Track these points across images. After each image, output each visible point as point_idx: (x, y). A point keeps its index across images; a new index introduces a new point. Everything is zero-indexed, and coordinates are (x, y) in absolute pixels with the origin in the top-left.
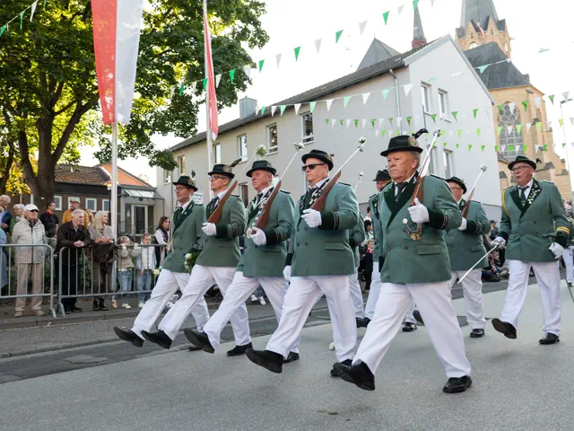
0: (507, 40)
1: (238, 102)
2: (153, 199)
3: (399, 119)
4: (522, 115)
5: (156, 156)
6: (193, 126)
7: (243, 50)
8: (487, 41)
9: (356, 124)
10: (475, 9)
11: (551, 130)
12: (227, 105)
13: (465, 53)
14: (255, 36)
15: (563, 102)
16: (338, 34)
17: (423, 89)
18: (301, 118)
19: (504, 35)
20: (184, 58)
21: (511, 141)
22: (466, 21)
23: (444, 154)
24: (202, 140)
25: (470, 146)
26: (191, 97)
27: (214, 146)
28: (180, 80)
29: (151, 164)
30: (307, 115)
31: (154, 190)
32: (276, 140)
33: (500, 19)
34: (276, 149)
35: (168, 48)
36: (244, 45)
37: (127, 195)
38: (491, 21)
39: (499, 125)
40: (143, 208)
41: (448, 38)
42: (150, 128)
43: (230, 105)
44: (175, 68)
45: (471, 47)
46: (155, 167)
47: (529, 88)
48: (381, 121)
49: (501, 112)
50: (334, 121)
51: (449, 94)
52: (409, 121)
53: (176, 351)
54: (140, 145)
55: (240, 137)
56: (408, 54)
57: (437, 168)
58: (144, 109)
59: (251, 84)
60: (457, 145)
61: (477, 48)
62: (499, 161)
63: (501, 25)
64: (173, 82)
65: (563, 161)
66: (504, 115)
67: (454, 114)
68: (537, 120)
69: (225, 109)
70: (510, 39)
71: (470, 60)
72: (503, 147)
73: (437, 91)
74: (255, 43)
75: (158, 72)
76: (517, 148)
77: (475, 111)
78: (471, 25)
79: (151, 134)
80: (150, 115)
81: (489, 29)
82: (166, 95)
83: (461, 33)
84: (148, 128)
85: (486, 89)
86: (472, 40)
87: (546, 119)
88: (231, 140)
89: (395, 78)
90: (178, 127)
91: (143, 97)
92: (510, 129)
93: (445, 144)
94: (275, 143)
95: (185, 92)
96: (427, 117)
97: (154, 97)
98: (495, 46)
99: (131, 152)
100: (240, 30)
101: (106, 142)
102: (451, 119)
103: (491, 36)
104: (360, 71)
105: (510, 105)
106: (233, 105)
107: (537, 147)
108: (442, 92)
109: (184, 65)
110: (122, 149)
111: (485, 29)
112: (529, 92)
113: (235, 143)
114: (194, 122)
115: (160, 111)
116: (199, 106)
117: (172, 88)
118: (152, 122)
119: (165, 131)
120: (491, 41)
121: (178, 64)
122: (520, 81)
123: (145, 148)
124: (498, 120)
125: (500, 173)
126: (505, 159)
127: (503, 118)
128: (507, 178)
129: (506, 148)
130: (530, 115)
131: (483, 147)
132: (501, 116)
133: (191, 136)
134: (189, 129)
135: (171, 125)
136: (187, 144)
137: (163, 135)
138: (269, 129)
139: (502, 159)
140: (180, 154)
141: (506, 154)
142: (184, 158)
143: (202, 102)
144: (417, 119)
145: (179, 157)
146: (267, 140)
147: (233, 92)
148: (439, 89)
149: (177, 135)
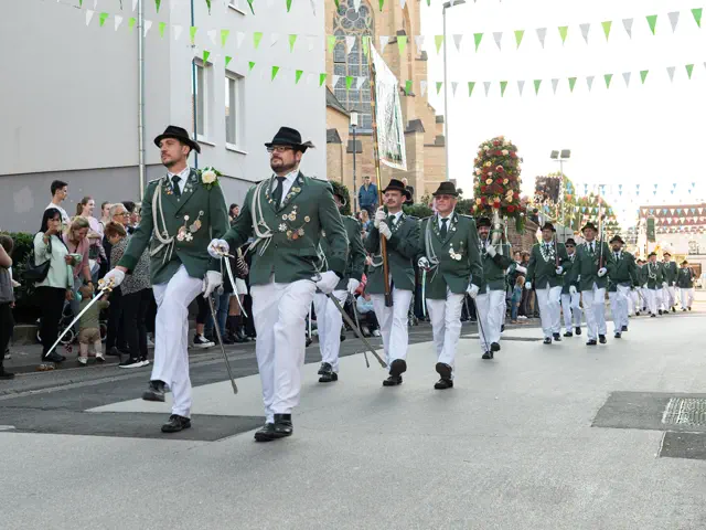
4: (377, 21)
11: (424, 57)
21: (354, 71)
23: (227, 80)
25: (275, 69)
39: (334, 35)
49: (340, 11)
57: (210, 117)
60: (251, 64)
65: (439, 120)
66: (346, 16)
68: (402, 33)
72: (336, 78)
76: (361, 80)
87: (418, 33)
92: (350, 41)
93: (228, 59)
102: (245, 10)
124: (335, 25)
125: (328, 132)
126: (340, 105)
127: (344, 22)
128: (340, 142)
129: (342, 82)
130: (392, 23)
131: (299, 73)
132: (341, 18)
139: (335, 104)
141: (342, 94)
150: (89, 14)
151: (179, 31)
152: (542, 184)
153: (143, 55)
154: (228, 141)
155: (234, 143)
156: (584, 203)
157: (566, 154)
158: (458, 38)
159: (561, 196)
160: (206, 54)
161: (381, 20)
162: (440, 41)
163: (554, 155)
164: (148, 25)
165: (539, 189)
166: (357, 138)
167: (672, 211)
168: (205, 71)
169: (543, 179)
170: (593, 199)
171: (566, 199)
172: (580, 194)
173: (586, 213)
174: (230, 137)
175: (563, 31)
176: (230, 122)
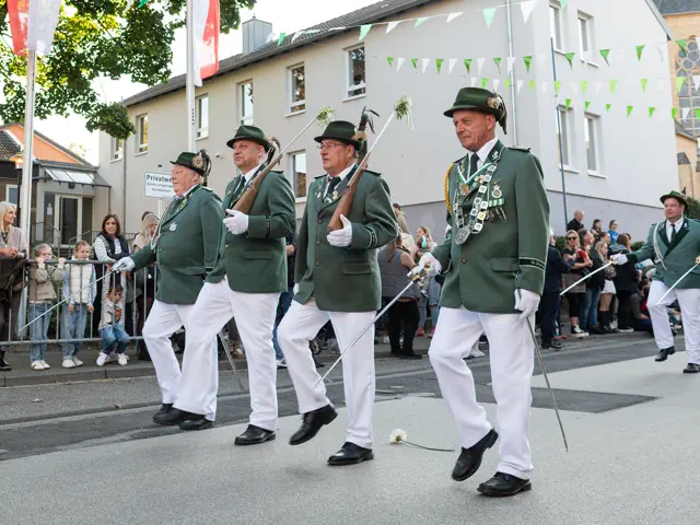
1: (240, 26)
2: (93, 186)
3: (511, 60)
5: (98, 114)
6: (163, 64)
9: (439, 66)
12: (223, 31)
17: (552, 10)
18: (347, 54)
23: (586, 120)
24: (179, 88)
25: (630, 108)
26: (161, 16)
27: (198, 99)
29: (90, 127)
30: (356, 51)
31: (94, 171)
32: (302, 92)
34: (302, 107)
37: (48, 179)
39: (678, 75)
40: (76, 201)
42: (91, 66)
43: (227, 31)
46: (97, 132)
48: (481, 62)
49: (683, 53)
50: (401, 61)
51: (596, 19)
52: (527, 63)
53: (123, 440)
54: (73, 94)
55: (241, 84)
57: (573, 147)
58: (82, 34)
60: (608, 106)
62: (678, 134)
66: (688, 59)
67: (605, 53)
72: (686, 111)
73: (577, 15)
77: (639, 50)
79: (92, 76)
80: (91, 44)
82: (120, 10)
84: (87, 65)
85: (657, 13)
88: (228, 88)
90: (139, 65)
91: (81, 13)
93: (587, 104)
94: (301, 97)
95: (151, 7)
96: (557, 57)
97: (100, 15)
99: (58, 107)
101: (16, 87)
102: (600, 61)
105: (697, 41)
106: (231, 30)
108: (585, 18)
110: (43, 101)
113: (234, 93)
114: (165, 57)
115: (107, 37)
116: (176, 31)
118: (94, 57)
119: (115, 71)
123: (81, 100)
124: (677, 66)
125: (679, 155)
126: (687, 132)
127: (686, 63)
128: (689, 163)
129: (690, 114)
131: (652, 110)
132: (683, 60)
133: (159, 82)
134: (156, 69)
135: (127, 63)
136: (151, 95)
137: (112, 78)
138: (290, 72)
139: (682, 132)
140: (139, 111)
141: (689, 123)
142: (146, 118)
143: (180, 25)
144: (542, 59)
145: (137, 117)
146: (287, 91)
147: (234, 9)
148: (579, 12)
149: (135, 79)
151: (545, 86)
154: (589, 168)
155: (595, 169)
160: (568, 101)
164: (520, 83)
168: (567, 114)
174: (591, 165)
176: (591, 153)
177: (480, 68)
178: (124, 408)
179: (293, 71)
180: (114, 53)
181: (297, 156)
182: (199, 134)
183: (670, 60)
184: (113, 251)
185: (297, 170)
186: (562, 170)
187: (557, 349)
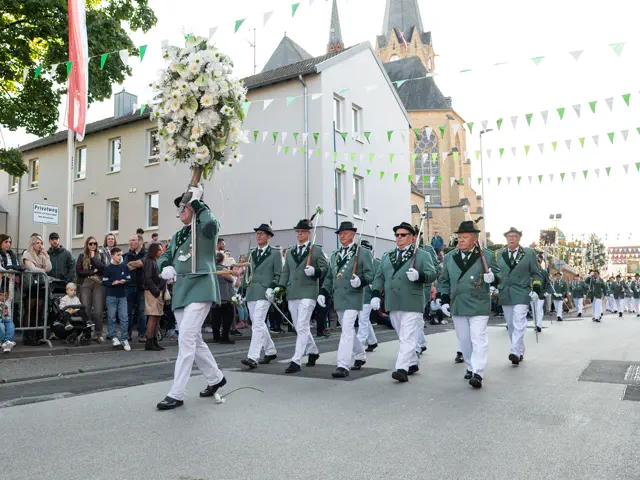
0: (431, 56)
1: (112, 96)
3: (306, 135)
4: (441, 141)
6: (51, 121)
7: (122, 31)
8: (410, 55)
9: (256, 136)
10: (400, 16)
11: (468, 162)
12: (97, 99)
13: (385, 65)
14: (139, 14)
15: (482, 132)
16: (239, 24)
17: (335, 101)
19: (428, 50)
20: (44, 33)
21: (428, 172)
22: (390, 30)
23: (354, 180)
24: (62, 141)
25: (382, 173)
26: (51, 84)
27: (79, 149)
28: (38, 61)
32: (158, 149)
33: (426, 31)
34: (157, 160)
35: (23, 17)
36: (125, 25)
38: (415, 32)
39: (415, 152)
41: (366, 46)
43: (101, 100)
44: (33, 44)
45: (392, 60)
47: (450, 114)
48: (284, 135)
49: (418, 138)
51: (364, 111)
52: (316, 138)
53: (6, 406)
55: (112, 141)
56: (320, 59)
57: (345, 199)
59: (130, 74)
60: (369, 171)
61: (398, 62)
62: (413, 192)
63: (426, 38)
64: (27, 61)
65: (479, 198)
66: (422, 141)
67: (367, 134)
68: (455, 149)
69: (96, 103)
70: (434, 55)
71: (389, 74)
72: (417, 177)
73: (351, 106)
74: (139, 24)
75: (8, 46)
76: (432, 179)
77: (389, 133)
78: (394, 35)
81: (413, 41)
82: (18, 78)
83: (382, 41)
85: (404, 108)
86: (395, 51)
87: (465, 149)
88: (102, 143)
89: (304, 85)
90: (32, 120)
92: (425, 156)
93: (355, 169)
94: (157, 151)
95: (43, 76)
96: (338, 136)
98: (417, 61)
100: (120, 6)
102: (365, 141)
103: (415, 49)
104: (265, 73)
105: (427, 129)
106: (105, 99)
107: (453, 180)
108: (357, 108)
109: (44, 42)
111: (409, 40)
112: (450, 118)
113: (106, 147)
114: (53, 116)
115: (7, 97)
116: (62, 96)
117: (26, 71)
119: (13, 124)
120: (414, 54)
121: (36, 40)
122: (441, 104)
124: (415, 146)
125: (413, 207)
126: (419, 191)
127: (421, 144)
128: (419, 212)
129: (421, 179)
130: (449, 143)
131: (396, 175)
132: (419, 142)
133: (48, 134)
134: (46, 125)
135: (23, 118)
136: (42, 144)
137: (10, 130)
138: (149, 133)
139: (416, 191)
140: (31, 156)
141: (420, 185)
142: (37, 162)
143: (65, 92)
144: (326, 136)
145: (30, 160)
146: (147, 147)
147: (107, 83)
148: (353, 104)
149: (29, 131)
150: (279, 148)
151: (327, 154)
152: (545, 234)
153: (308, 167)
154: (355, 213)
155: (358, 214)
156: (571, 245)
157: (559, 216)
158: (489, 152)
159: (557, 242)
160: (343, 166)
161: (443, 143)
162: (479, 153)
163: (552, 217)
164: (311, 152)
165: (542, 237)
166: (430, 210)
167: (630, 250)
168: (341, 175)
169: (544, 232)
170: (577, 244)
171: (560, 243)
172: (569, 240)
173: (573, 251)
174: (356, 211)
175: (555, 144)
176: (356, 203)
177: (283, 139)
178: (9, 382)
179: (152, 133)
180: (12, 110)
181: (153, 196)
182: (79, 176)
183: (410, 141)
184: (6, 263)
185: (152, 206)
186: (337, 214)
187: (327, 337)
